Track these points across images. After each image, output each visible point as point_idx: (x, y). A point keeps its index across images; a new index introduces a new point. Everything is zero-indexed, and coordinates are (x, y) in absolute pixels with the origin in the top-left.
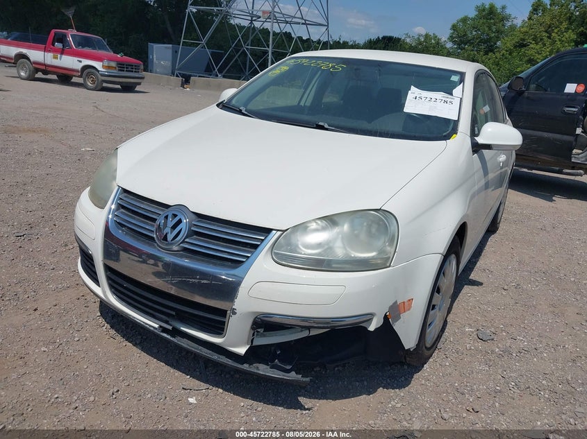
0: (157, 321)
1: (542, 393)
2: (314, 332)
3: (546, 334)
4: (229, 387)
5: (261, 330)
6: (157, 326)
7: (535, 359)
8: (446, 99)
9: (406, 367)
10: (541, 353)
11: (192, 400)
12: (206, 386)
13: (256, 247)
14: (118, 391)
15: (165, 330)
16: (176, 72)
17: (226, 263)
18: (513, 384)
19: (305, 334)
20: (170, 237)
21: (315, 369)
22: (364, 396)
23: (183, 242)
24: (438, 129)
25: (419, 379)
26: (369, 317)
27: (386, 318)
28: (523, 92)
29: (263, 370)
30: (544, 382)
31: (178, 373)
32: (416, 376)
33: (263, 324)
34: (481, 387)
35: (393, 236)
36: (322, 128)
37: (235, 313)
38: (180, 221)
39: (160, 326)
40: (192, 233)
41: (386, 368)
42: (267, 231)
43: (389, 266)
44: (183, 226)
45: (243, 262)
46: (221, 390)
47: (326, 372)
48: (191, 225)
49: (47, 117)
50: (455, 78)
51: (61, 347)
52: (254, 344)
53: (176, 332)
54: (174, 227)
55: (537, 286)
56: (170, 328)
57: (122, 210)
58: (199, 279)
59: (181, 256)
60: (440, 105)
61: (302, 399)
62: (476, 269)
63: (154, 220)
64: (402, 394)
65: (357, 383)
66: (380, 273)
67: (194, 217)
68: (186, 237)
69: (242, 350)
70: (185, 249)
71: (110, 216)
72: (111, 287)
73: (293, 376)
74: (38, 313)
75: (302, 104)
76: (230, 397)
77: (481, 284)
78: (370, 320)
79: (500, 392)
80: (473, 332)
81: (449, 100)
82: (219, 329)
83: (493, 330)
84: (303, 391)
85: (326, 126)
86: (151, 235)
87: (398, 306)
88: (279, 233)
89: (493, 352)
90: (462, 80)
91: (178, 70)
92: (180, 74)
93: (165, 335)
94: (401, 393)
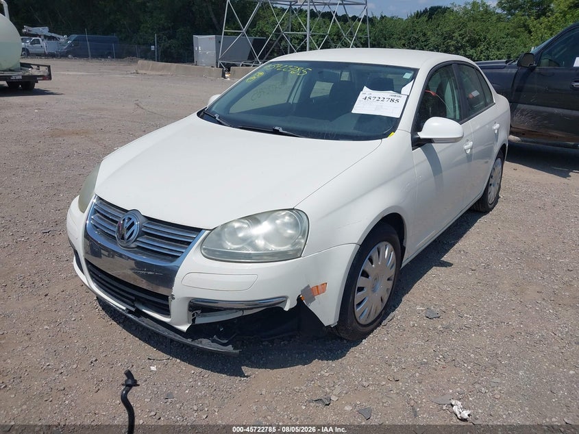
0: (124, 304)
1: (466, 365)
2: (246, 313)
3: (496, 312)
4: (186, 357)
5: (199, 312)
6: (124, 308)
7: (473, 335)
8: (393, 98)
9: (345, 342)
10: (482, 329)
11: (153, 368)
12: (168, 357)
13: (189, 243)
14: (96, 360)
15: (130, 312)
16: (220, 62)
17: (167, 257)
18: (441, 357)
19: (239, 314)
20: (127, 236)
21: (264, 343)
22: (300, 366)
23: (136, 241)
24: (380, 127)
25: (354, 353)
26: (284, 299)
27: (299, 300)
28: (534, 68)
29: (205, 344)
30: (472, 355)
31: (147, 347)
32: (352, 349)
33: (197, 307)
34: (409, 359)
35: (305, 232)
36: (276, 132)
37: (174, 299)
38: (133, 224)
39: (127, 309)
40: (142, 234)
41: (327, 343)
42: (199, 230)
43: (300, 257)
44: (135, 228)
45: (179, 257)
46: (178, 361)
47: (273, 345)
48: (141, 226)
49: (91, 119)
50: (408, 76)
51: (60, 326)
52: (196, 323)
53: (139, 313)
54: (129, 229)
55: (507, 266)
56: (133, 309)
57: (98, 214)
58: (146, 271)
59: (135, 253)
60: (387, 103)
61: (244, 369)
62: (451, 251)
63: (116, 222)
64: (334, 365)
65: (297, 355)
66: (289, 263)
67: (144, 219)
68: (137, 237)
69: (184, 328)
70: (138, 247)
71: (88, 222)
72: (92, 277)
73: (230, 348)
74: (48, 297)
75: (291, 101)
76: (184, 366)
77: (450, 265)
78: (284, 302)
79: (426, 363)
80: (422, 311)
81: (396, 98)
82: (166, 311)
83: (444, 308)
84: (247, 361)
85: (281, 130)
86: (113, 235)
87: (312, 289)
88: (207, 232)
89: (435, 328)
90: (414, 78)
91: (221, 59)
92: (223, 64)
93: (130, 316)
94: (332, 364)
